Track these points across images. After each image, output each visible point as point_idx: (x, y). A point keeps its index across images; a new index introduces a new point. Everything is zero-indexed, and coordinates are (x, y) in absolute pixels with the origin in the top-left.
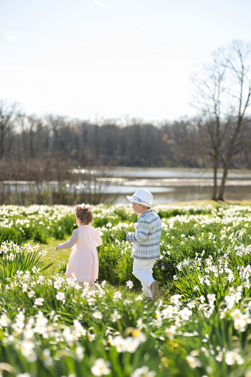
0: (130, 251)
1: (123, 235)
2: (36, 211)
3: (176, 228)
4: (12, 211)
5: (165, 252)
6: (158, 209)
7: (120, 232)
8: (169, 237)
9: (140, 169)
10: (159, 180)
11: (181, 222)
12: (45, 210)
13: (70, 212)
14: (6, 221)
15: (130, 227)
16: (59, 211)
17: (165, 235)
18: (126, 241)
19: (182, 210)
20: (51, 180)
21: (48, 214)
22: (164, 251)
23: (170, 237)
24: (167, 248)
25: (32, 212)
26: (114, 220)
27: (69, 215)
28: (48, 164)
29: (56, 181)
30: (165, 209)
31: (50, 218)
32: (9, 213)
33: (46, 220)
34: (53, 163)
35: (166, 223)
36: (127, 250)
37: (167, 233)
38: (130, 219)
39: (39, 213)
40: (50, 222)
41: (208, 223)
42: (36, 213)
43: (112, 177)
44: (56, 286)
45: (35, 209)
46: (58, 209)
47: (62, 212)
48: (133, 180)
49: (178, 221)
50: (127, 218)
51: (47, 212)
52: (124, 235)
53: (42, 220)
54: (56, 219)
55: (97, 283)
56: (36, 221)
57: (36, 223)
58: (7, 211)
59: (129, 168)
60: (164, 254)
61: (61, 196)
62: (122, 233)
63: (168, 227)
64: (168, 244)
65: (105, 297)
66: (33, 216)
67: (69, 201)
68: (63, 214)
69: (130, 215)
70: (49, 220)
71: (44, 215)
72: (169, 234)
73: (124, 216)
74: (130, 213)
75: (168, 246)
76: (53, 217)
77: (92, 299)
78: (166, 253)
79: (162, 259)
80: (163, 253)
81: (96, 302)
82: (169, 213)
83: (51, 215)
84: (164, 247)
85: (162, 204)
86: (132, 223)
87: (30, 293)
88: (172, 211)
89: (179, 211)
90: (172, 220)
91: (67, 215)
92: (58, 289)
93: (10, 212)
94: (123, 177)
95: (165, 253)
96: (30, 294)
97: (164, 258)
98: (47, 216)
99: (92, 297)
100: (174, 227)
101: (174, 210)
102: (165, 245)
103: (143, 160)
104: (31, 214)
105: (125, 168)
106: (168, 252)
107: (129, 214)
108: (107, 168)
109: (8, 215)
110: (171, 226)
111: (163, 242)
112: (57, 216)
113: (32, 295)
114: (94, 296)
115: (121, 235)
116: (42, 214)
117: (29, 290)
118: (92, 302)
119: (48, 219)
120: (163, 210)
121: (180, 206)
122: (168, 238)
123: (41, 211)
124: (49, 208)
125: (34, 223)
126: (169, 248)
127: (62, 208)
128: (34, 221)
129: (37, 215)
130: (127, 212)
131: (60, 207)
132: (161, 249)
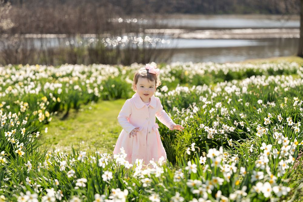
0: (192, 122)
1: (182, 101)
2: (69, 72)
3: (251, 93)
4: (38, 72)
5: (237, 122)
6: (226, 69)
7: (178, 98)
8: (242, 103)
9: (203, 16)
10: (227, 31)
11: (257, 85)
12: (81, 71)
13: (113, 73)
14: (32, 85)
15: (191, 92)
16: (98, 72)
17: (237, 101)
18: (187, 109)
19: (258, 69)
20: (87, 32)
21: (85, 76)
22: (235, 121)
23: (244, 104)
24: (240, 117)
25: (64, 73)
26: (169, 83)
27: (113, 77)
28: (83, 11)
29: (94, 34)
30: (236, 68)
31: (88, 81)
32: (34, 74)
33: (83, 84)
34: (88, 11)
35: (238, 86)
36: (188, 120)
37: (239, 99)
38: (191, 81)
39: (74, 74)
40: (88, 86)
41: (292, 86)
42: (69, 75)
43: (166, 27)
44: (101, 164)
45: (68, 69)
46: (97, 70)
47: (103, 73)
48: (193, 32)
49: (254, 83)
50: (187, 80)
51: (83, 73)
52: (184, 101)
53: (77, 83)
54: (95, 82)
55: (152, 160)
56: (70, 85)
57: (71, 87)
58: (33, 72)
59: (188, 16)
60: (235, 125)
61: (100, 52)
62: (181, 99)
63: (241, 90)
64: (241, 112)
65: (163, 177)
66: (66, 79)
67: (110, 59)
68: (104, 75)
69: (191, 77)
70: (86, 84)
71: (79, 78)
72: (241, 100)
73: (182, 77)
74: (191, 73)
75: (240, 115)
76: (92, 79)
77: (147, 179)
78: (239, 124)
79: (233, 131)
80: (235, 123)
81: (152, 183)
82: (242, 73)
83: (89, 77)
84: (235, 116)
85: (231, 62)
86: (194, 87)
87: (69, 172)
88: (245, 70)
89: (255, 71)
90: (246, 82)
91: (110, 77)
92: (104, 167)
93: (37, 74)
94: (181, 28)
95: (237, 124)
96: (70, 174)
97: (236, 130)
98: (83, 79)
99: (146, 176)
100: (248, 90)
101: (247, 70)
102: (236, 114)
103: (206, 5)
104: (63, 77)
105: (182, 16)
106: (240, 123)
107: (189, 75)
108: (159, 16)
109: (34, 77)
110: (245, 90)
111: (234, 110)
112: (96, 78)
113: (72, 175)
114: (150, 176)
115: (180, 102)
116: (76, 76)
117: (67, 169)
118: (147, 183)
119: (85, 82)
120: (234, 70)
121: (256, 64)
122: (240, 105)
123: (75, 72)
124: (87, 69)
125: (68, 88)
126: (242, 118)
127: (102, 69)
128: (67, 85)
129: (70, 77)
130: (187, 73)
131: (100, 67)
132: (232, 118)
